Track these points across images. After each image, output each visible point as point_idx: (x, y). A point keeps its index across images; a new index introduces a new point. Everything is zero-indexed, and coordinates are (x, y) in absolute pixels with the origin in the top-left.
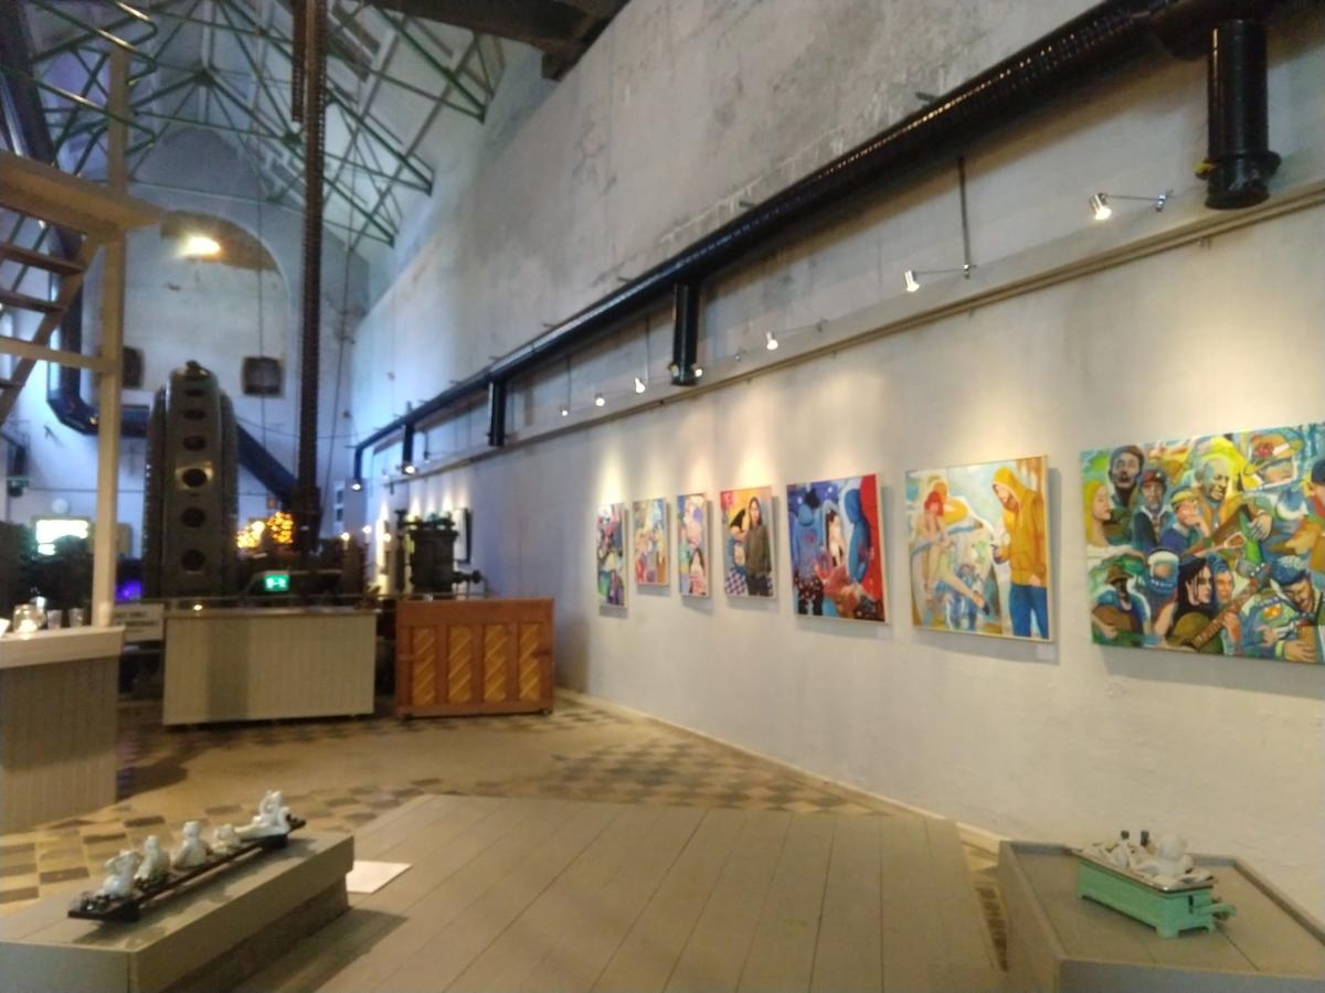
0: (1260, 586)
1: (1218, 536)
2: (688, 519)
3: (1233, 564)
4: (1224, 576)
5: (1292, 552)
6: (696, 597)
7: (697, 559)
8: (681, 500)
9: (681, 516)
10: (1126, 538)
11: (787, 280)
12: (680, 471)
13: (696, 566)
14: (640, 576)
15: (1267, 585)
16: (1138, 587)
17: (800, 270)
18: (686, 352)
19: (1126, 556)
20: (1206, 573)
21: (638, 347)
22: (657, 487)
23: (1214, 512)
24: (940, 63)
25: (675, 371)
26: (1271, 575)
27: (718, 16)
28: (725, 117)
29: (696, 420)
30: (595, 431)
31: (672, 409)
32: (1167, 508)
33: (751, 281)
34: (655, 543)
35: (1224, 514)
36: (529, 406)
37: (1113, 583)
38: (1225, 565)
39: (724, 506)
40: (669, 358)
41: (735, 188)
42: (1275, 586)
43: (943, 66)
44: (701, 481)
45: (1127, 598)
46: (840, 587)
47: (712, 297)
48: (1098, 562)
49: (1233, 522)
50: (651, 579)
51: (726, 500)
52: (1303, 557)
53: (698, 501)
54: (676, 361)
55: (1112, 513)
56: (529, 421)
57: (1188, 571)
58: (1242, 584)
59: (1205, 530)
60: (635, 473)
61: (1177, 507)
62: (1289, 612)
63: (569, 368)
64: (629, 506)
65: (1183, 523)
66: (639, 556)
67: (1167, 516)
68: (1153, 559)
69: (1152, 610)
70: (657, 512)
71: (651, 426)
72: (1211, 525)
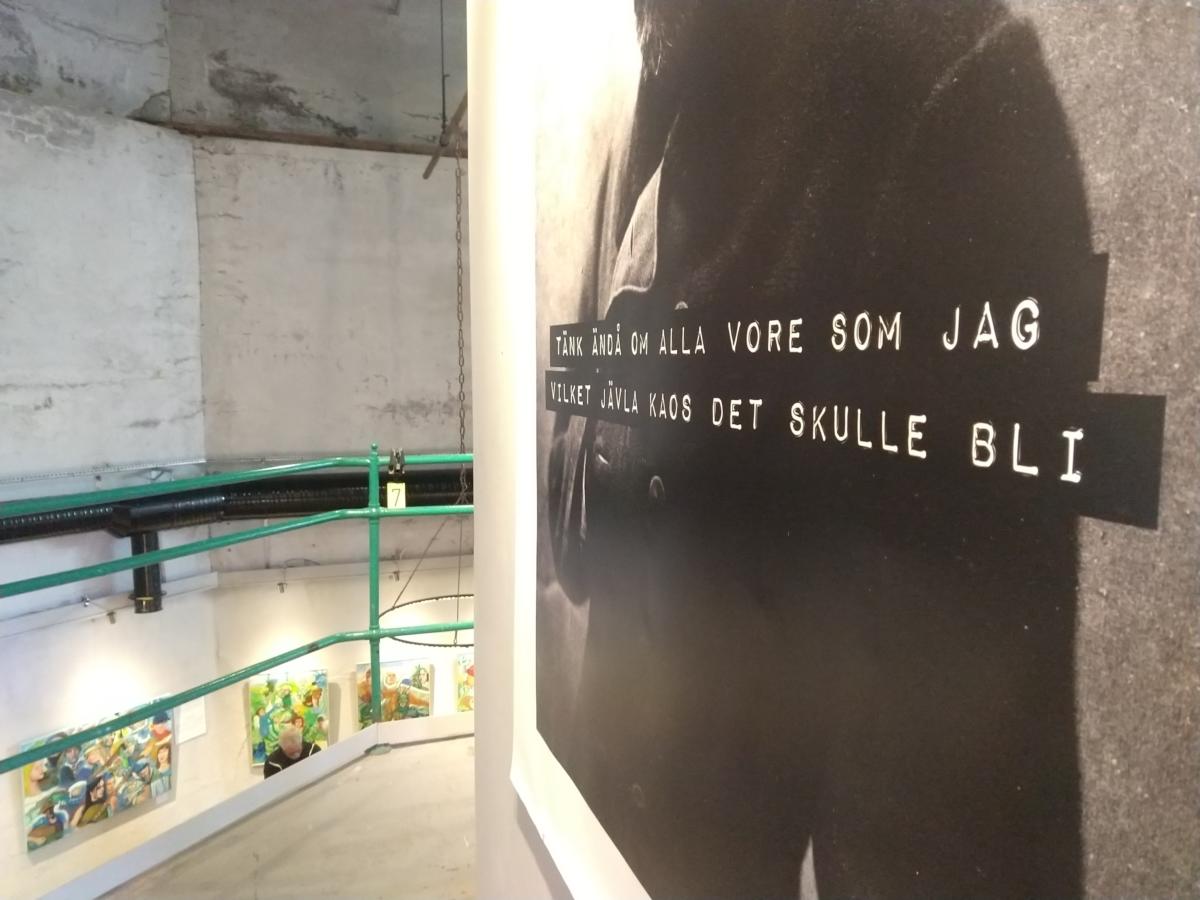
0: (128, 777)
1: (108, 763)
3: (115, 773)
4: (111, 780)
5: (143, 757)
10: (55, 783)
16: (62, 807)
19: (54, 794)
20: (102, 783)
23: (107, 752)
26: (133, 770)
32: (81, 758)
35: (112, 751)
38: (112, 775)
42: (134, 774)
45: (54, 815)
48: (34, 805)
49: (117, 753)
52: (147, 757)
55: (45, 774)
57: (91, 787)
58: (119, 780)
59: (102, 762)
61: (87, 756)
62: (140, 783)
67: (81, 763)
68: (71, 789)
69: (69, 816)
72: (104, 758)
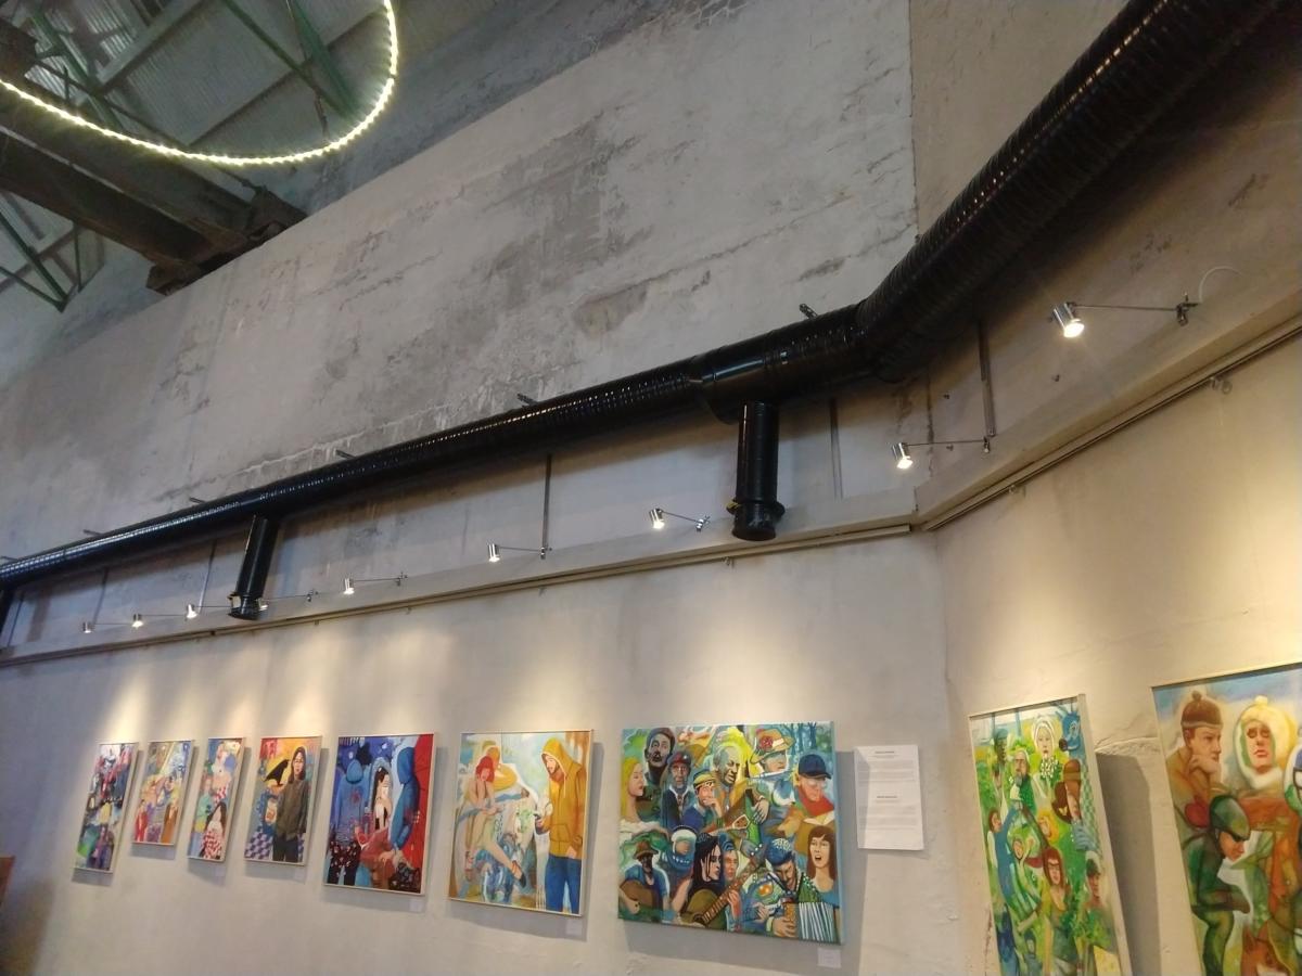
0: (757, 866)
1: (728, 818)
2: (216, 768)
3: (738, 843)
4: (731, 855)
5: (782, 835)
6: (207, 860)
7: (218, 814)
8: (214, 744)
9: (209, 763)
10: (655, 815)
11: (373, 531)
12: (219, 710)
13: (215, 824)
14: (139, 833)
15: (763, 865)
16: (661, 863)
17: (387, 524)
18: (252, 585)
19: (653, 832)
20: (717, 852)
21: (198, 571)
22: (186, 726)
23: (727, 795)
24: (540, 375)
25: (237, 602)
26: (766, 855)
27: (346, 282)
28: (336, 371)
29: (250, 657)
30: (120, 656)
31: (223, 642)
32: (690, 788)
33: (336, 525)
34: (168, 793)
35: (734, 797)
36: (39, 619)
37: (640, 858)
38: (732, 845)
39: (264, 755)
40: (233, 588)
41: (336, 437)
42: (769, 865)
43: (542, 378)
44: (242, 724)
45: (652, 873)
46: (379, 853)
47: (291, 534)
48: (629, 837)
49: (740, 805)
50: (152, 838)
51: (267, 747)
52: (790, 840)
53: (234, 747)
54: (240, 591)
55: (645, 790)
56: (34, 635)
57: (703, 849)
58: (744, 862)
59: (719, 811)
60: (161, 708)
61: (698, 787)
62: (778, 891)
63: (104, 583)
64: (143, 747)
65: (702, 804)
66: (143, 808)
67: (689, 795)
68: (675, 836)
69: (671, 886)
70: (180, 756)
71: (194, 659)
72: (723, 807)
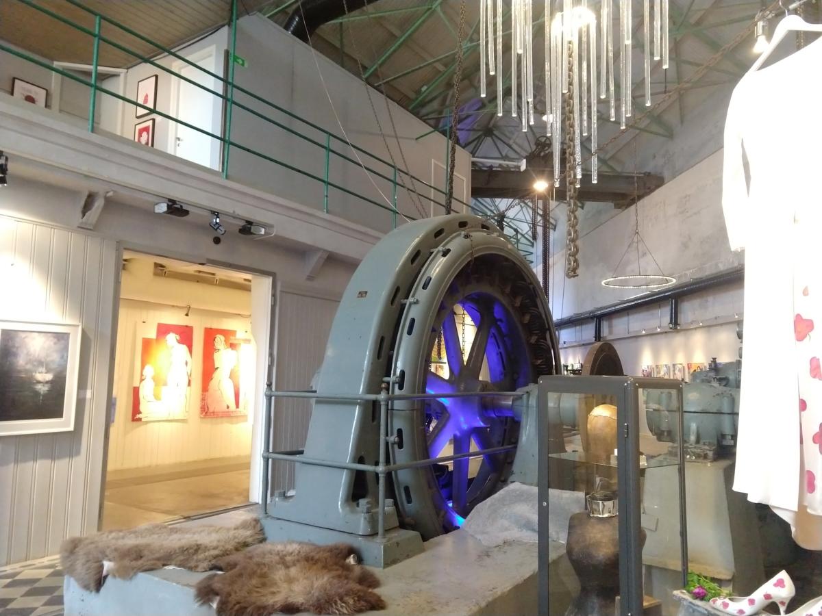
2: (677, 372)
8: (674, 365)
9: (674, 371)
12: (673, 355)
17: (710, 299)
18: (674, 320)
21: (659, 312)
22: (665, 360)
25: (671, 326)
27: (682, 213)
28: (685, 246)
29: (678, 339)
30: (640, 339)
31: (670, 335)
36: (610, 327)
39: (689, 368)
40: (669, 321)
41: (690, 269)
44: (681, 359)
47: (683, 301)
51: (689, 366)
53: (680, 366)
54: (671, 322)
56: (611, 332)
60: (656, 354)
63: (628, 315)
64: (654, 366)
70: (665, 369)
71: (662, 341)
